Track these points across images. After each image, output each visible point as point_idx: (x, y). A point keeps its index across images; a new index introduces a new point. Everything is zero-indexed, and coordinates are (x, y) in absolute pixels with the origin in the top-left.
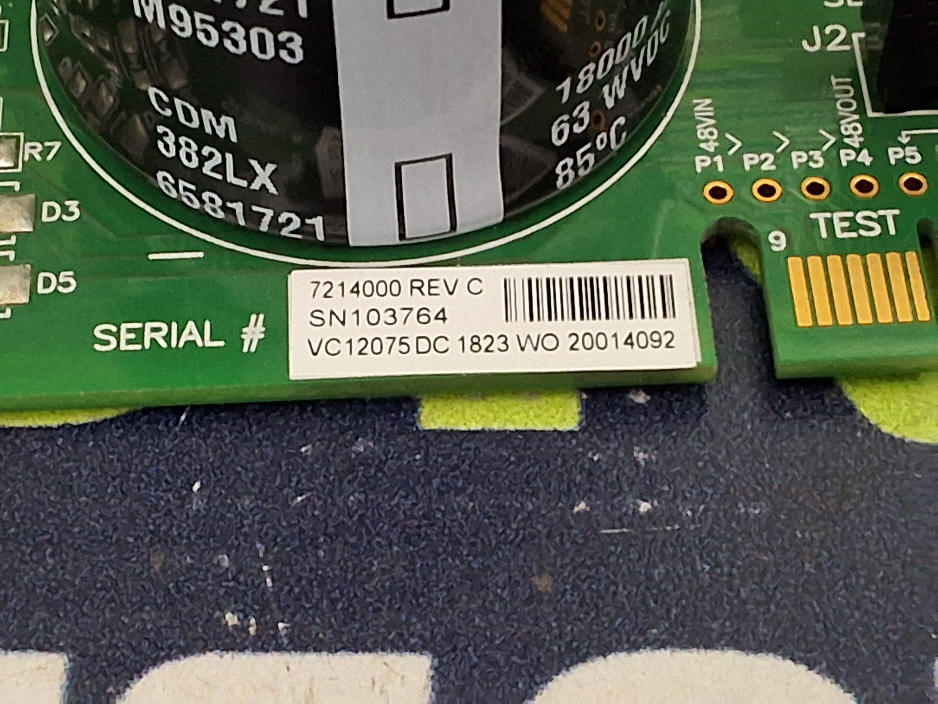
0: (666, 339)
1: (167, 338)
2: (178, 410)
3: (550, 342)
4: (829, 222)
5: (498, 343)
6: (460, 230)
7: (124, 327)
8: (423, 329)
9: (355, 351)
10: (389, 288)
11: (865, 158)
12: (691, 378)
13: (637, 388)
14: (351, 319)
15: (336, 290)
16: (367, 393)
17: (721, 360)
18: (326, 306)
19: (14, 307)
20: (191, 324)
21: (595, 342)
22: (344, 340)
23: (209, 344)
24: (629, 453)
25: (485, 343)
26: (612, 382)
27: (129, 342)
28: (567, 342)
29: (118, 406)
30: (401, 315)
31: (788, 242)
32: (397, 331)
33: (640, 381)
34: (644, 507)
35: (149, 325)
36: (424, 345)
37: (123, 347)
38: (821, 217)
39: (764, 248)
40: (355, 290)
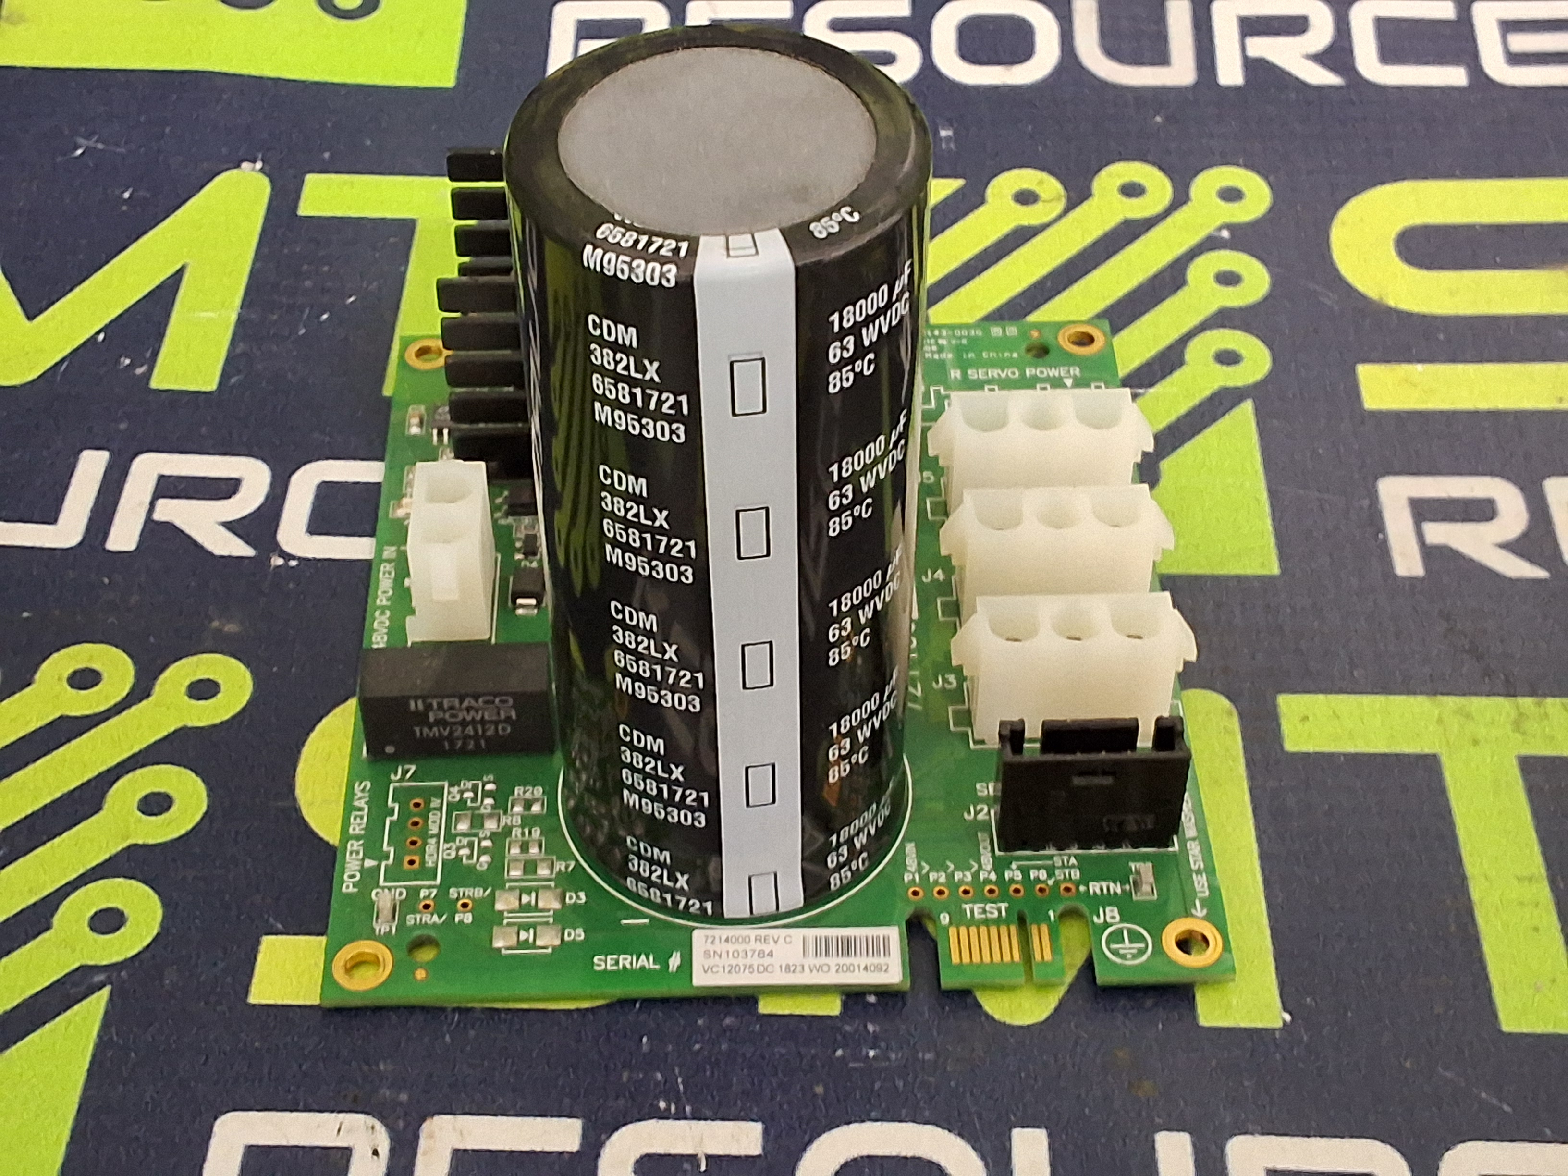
0: (884, 968)
1: (631, 964)
2: (634, 1001)
3: (825, 968)
4: (972, 912)
5: (799, 968)
6: (781, 910)
7: (609, 957)
8: (761, 961)
9: (727, 971)
10: (744, 940)
11: (993, 876)
12: (896, 988)
13: (870, 993)
14: (724, 955)
15: (717, 940)
16: (731, 994)
17: (913, 982)
18: (711, 948)
19: (554, 948)
20: (643, 957)
21: (848, 969)
22: (721, 965)
23: (652, 966)
24: (866, 1026)
25: (792, 969)
26: (858, 989)
27: (612, 965)
28: (833, 969)
29: (604, 998)
30: (749, 954)
31: (950, 919)
32: (748, 961)
33: (872, 989)
34: (872, 1053)
35: (622, 957)
36: (761, 969)
37: (609, 967)
38: (967, 907)
39: (938, 923)
40: (727, 940)
